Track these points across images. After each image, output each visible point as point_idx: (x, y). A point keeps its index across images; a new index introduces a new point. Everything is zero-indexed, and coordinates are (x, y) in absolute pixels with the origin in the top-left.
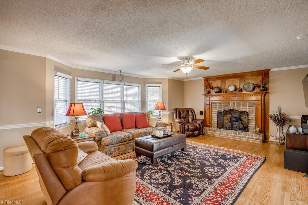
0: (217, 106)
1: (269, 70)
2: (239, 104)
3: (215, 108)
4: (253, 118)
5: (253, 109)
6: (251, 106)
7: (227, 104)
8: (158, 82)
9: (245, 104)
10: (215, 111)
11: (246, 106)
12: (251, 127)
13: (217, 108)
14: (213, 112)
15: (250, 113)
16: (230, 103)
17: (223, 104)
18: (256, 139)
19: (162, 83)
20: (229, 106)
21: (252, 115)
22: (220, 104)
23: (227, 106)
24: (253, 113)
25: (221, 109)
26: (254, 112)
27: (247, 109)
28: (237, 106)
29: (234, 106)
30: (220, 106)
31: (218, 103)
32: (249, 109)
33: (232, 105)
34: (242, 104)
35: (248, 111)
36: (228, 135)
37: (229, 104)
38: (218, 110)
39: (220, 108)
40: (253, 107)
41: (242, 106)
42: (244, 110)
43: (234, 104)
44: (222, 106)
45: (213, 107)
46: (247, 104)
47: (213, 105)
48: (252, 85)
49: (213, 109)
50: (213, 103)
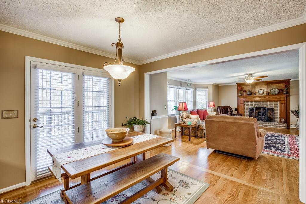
0: (249, 104)
1: (290, 80)
2: (267, 103)
3: (247, 106)
4: (278, 112)
5: (278, 106)
6: (276, 105)
7: (257, 103)
8: (205, 87)
9: (272, 103)
10: (247, 108)
11: (273, 104)
12: (277, 119)
14: (245, 109)
16: (260, 102)
17: (254, 103)
18: (282, 127)
19: (208, 88)
20: (259, 104)
22: (252, 103)
23: (257, 104)
24: (278, 109)
25: (252, 107)
26: (279, 109)
27: (273, 106)
28: (265, 105)
30: (251, 104)
32: (275, 106)
33: (261, 104)
34: (269, 103)
35: (274, 108)
36: (260, 125)
37: (259, 103)
38: (250, 107)
39: (251, 106)
40: (278, 105)
41: (269, 105)
42: (271, 107)
43: (262, 103)
44: (253, 104)
45: (245, 105)
46: (273, 103)
47: (245, 104)
48: (277, 90)
49: (245, 106)
50: (245, 102)
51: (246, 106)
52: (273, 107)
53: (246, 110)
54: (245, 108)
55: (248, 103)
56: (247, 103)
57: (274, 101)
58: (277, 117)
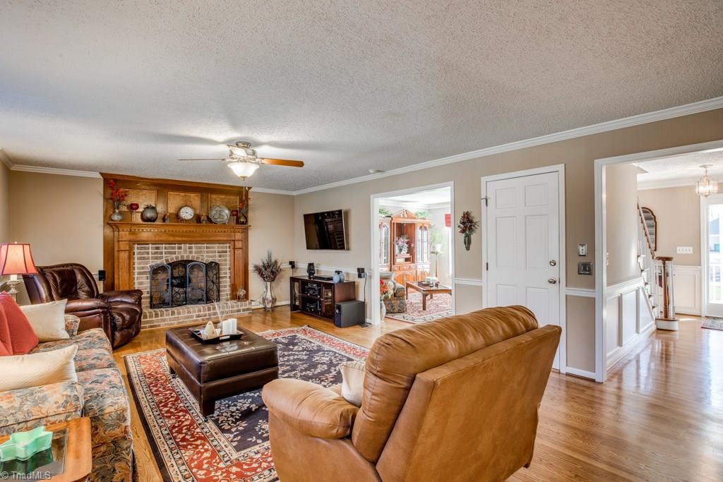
0: (148, 253)
1: (250, 188)
2: (200, 248)
3: (144, 258)
4: (226, 273)
5: (226, 256)
6: (223, 252)
7: (173, 248)
9: (213, 248)
10: (143, 268)
11: (215, 252)
12: (224, 291)
13: (148, 258)
14: (136, 271)
15: (222, 265)
16: (183, 246)
17: (165, 248)
20: (179, 253)
21: (225, 269)
22: (157, 248)
23: (175, 253)
24: (226, 265)
25: (159, 262)
26: (228, 262)
27: (215, 256)
28: (196, 252)
29: (191, 252)
30: (156, 253)
31: (150, 246)
32: (220, 256)
33: (185, 251)
34: (207, 248)
35: (219, 260)
37: (180, 248)
38: (152, 263)
39: (157, 258)
40: (226, 252)
41: (207, 252)
42: (210, 260)
43: (190, 248)
44: (161, 253)
45: (136, 256)
46: (216, 247)
47: (136, 251)
48: (227, 212)
49: (136, 261)
50: (136, 246)
51: (138, 259)
52: (217, 259)
53: (139, 273)
54: (136, 266)
55: (145, 248)
56: (141, 248)
57: (219, 242)
58: (225, 286)
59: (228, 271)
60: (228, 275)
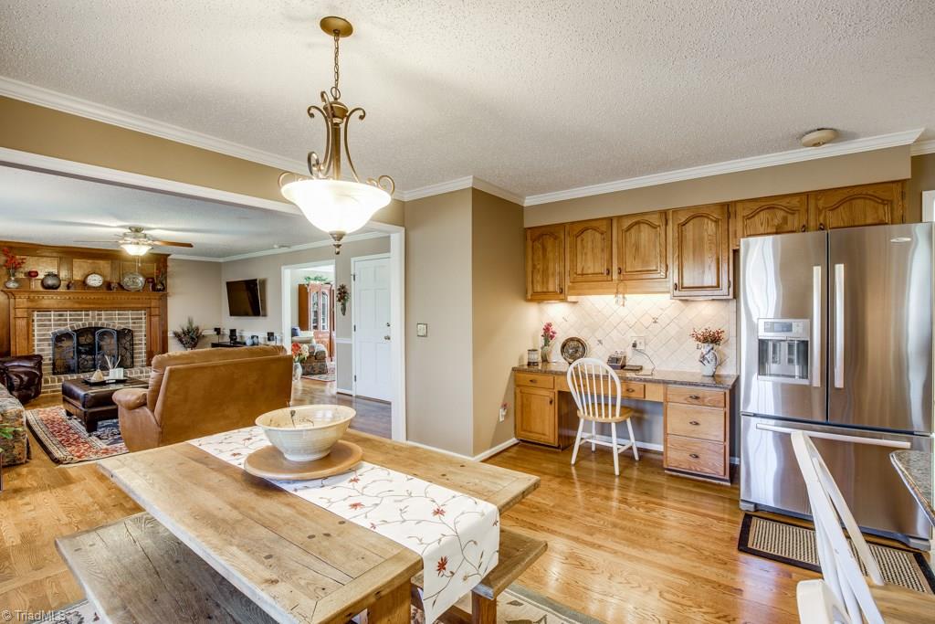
0: (50, 320)
1: (169, 255)
2: (111, 315)
3: (45, 325)
4: (141, 340)
5: (141, 323)
6: (137, 319)
7: (79, 315)
9: (125, 315)
10: (44, 335)
11: (128, 319)
12: (139, 357)
13: (50, 325)
14: (36, 337)
15: (135, 331)
16: (90, 313)
17: (70, 315)
20: (86, 320)
21: (139, 336)
22: (61, 315)
23: (81, 320)
24: (141, 331)
25: (62, 329)
26: (143, 329)
27: (128, 323)
28: (106, 319)
29: (100, 319)
30: (59, 320)
31: (52, 313)
32: (134, 323)
33: (94, 318)
34: (119, 315)
35: (133, 327)
37: (88, 315)
38: (54, 330)
39: (60, 325)
40: (141, 319)
41: (119, 319)
42: (123, 326)
43: (98, 315)
44: (66, 320)
45: (36, 323)
46: (130, 314)
47: (35, 318)
48: (141, 279)
49: (36, 328)
50: (36, 313)
51: (39, 326)
52: (130, 326)
53: (40, 340)
54: (36, 333)
55: (46, 315)
56: (42, 315)
57: (133, 309)
58: (141, 353)
59: (144, 338)
60: (143, 342)
